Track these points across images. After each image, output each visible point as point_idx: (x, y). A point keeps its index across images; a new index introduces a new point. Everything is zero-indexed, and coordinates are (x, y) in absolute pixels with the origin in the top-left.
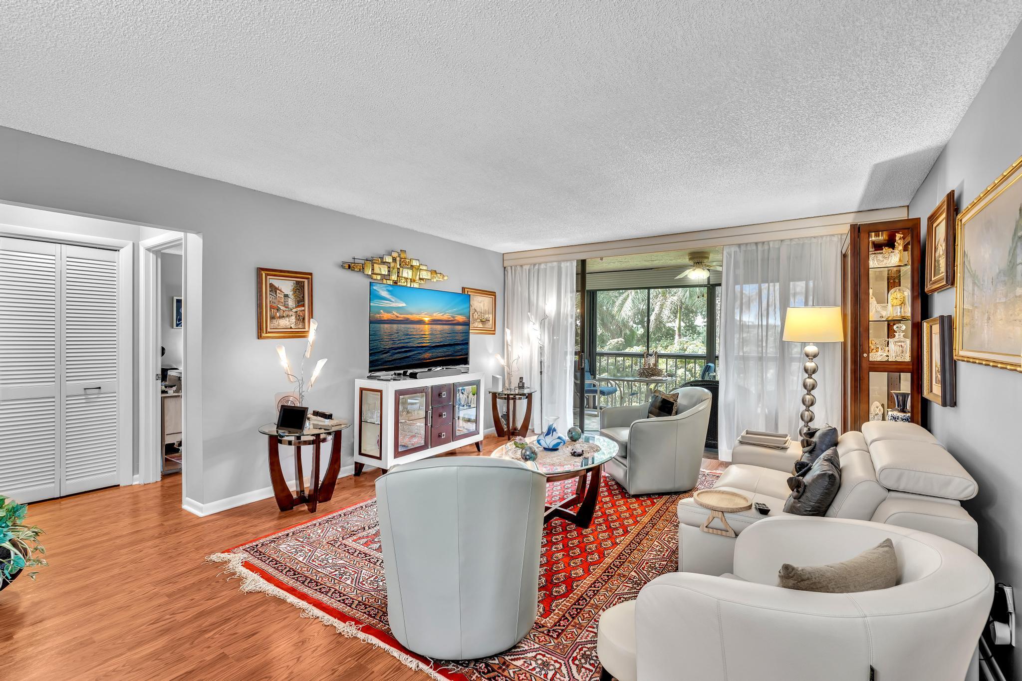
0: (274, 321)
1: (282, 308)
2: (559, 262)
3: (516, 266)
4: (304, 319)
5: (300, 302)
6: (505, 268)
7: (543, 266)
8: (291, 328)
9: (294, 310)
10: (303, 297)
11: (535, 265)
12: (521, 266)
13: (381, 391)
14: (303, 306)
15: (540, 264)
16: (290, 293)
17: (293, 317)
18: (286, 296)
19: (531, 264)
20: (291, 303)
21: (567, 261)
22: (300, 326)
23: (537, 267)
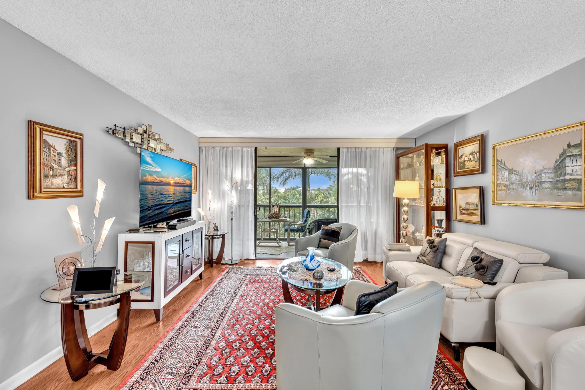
0: (47, 180)
1: (56, 166)
2: (242, 147)
3: (210, 147)
4: (76, 178)
5: (73, 161)
6: (200, 148)
7: (230, 149)
8: (64, 187)
9: (67, 169)
10: (76, 157)
11: (224, 148)
12: (213, 148)
13: (153, 243)
14: (76, 165)
15: (228, 147)
16: (64, 152)
17: (66, 177)
18: (59, 154)
19: (221, 147)
20: (64, 162)
21: (248, 147)
22: (72, 186)
23: (225, 149)
